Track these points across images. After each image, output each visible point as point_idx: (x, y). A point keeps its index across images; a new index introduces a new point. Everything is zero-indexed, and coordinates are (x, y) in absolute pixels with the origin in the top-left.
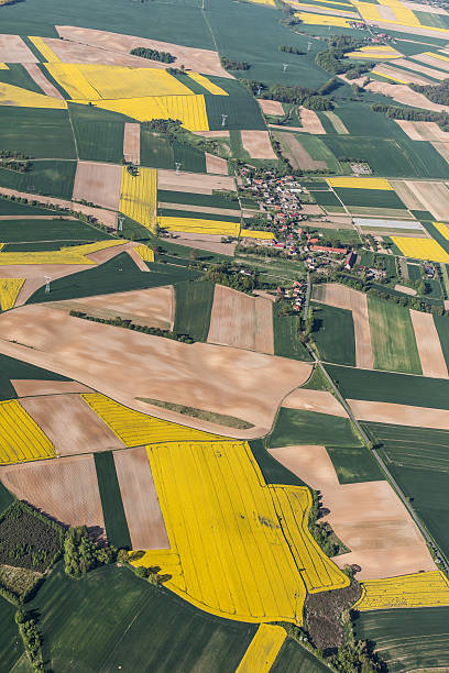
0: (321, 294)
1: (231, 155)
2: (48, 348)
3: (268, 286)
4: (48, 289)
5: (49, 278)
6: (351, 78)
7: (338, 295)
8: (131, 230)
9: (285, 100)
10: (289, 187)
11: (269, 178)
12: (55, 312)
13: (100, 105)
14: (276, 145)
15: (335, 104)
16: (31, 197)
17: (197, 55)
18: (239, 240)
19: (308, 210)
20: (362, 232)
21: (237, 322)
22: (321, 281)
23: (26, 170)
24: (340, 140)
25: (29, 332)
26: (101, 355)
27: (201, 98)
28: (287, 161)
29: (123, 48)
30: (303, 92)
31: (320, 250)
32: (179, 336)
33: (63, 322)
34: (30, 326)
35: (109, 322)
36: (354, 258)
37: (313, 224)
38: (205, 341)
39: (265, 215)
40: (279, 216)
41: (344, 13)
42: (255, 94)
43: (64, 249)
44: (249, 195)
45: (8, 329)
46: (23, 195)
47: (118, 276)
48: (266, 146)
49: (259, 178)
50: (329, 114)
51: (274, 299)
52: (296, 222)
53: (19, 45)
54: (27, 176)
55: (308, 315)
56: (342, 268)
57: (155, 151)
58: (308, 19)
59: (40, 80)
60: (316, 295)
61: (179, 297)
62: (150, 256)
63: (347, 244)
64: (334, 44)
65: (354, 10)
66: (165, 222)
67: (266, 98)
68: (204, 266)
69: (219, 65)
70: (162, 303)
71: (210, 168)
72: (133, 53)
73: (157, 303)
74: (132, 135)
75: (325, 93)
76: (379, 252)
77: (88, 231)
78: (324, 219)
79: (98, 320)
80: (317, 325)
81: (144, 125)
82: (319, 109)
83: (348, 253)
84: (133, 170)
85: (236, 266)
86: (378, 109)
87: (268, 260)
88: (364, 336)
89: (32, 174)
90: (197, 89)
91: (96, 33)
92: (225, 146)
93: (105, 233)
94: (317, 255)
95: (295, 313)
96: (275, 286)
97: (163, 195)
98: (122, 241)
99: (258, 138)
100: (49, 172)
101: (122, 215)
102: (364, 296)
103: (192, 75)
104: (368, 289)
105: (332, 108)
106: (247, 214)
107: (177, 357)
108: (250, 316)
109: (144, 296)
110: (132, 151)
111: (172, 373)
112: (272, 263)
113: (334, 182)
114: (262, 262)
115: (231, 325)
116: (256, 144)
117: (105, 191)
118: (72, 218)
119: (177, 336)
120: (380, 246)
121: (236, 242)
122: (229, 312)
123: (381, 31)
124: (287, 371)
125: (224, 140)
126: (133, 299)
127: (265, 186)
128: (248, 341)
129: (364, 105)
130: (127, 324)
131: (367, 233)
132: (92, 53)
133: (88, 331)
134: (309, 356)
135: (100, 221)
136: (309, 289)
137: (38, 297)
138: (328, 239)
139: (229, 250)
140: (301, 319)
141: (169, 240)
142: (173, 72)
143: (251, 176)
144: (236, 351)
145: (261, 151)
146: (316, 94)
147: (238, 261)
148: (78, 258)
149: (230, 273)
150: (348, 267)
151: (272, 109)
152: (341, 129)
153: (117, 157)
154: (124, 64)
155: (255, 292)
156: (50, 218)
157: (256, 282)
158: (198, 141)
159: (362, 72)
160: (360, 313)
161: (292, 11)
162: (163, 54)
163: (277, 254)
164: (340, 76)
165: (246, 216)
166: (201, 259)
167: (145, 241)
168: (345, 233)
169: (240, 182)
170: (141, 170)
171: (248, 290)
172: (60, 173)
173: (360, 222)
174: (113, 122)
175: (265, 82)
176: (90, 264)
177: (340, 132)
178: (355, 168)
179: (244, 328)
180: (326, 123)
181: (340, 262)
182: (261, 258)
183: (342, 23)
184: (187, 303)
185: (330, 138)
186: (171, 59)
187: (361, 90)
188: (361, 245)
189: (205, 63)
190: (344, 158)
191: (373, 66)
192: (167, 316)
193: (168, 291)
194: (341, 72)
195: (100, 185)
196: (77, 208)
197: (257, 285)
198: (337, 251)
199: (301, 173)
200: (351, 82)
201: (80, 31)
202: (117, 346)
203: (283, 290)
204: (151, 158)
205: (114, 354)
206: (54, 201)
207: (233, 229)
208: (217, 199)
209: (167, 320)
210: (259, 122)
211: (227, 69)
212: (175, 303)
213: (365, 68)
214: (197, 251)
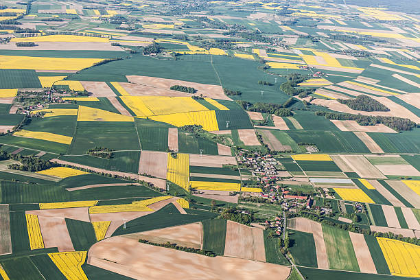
0: (293, 224)
1: (232, 144)
2: (126, 263)
3: (260, 221)
4: (125, 227)
5: (126, 220)
6: (302, 97)
7: (303, 225)
8: (174, 190)
9: (263, 111)
10: (269, 161)
11: (256, 156)
12: (129, 240)
13: (153, 118)
14: (260, 137)
15: (293, 112)
16: (113, 173)
17: (209, 88)
18: (241, 193)
19: (281, 174)
20: (315, 186)
21: (242, 243)
22: (292, 216)
23: (110, 157)
24: (298, 133)
25: (114, 253)
26: (159, 266)
27: (213, 112)
28: (267, 146)
29: (167, 87)
30: (274, 106)
31: (291, 197)
32: (206, 252)
33: (135, 246)
34: (114, 249)
35: (163, 246)
36: (312, 202)
37: (285, 183)
38: (222, 255)
39: (255, 178)
40: (264, 179)
41: (295, 61)
42: (246, 109)
43: (134, 203)
44: (245, 167)
45: (101, 252)
46: (109, 172)
47: (168, 217)
48: (253, 138)
49: (250, 156)
50: (290, 118)
51: (264, 228)
52: (274, 182)
53: (105, 87)
54: (112, 161)
55: (285, 237)
56: (305, 208)
57: (187, 143)
58: (274, 65)
59: (117, 106)
60: (290, 225)
61: (205, 228)
62: (186, 204)
63: (308, 193)
64: (291, 79)
65: (301, 59)
66: (195, 184)
67: (252, 110)
68: (220, 210)
69: (223, 93)
70: (195, 233)
71: (220, 152)
72: (172, 88)
73: (192, 233)
74: (173, 135)
75: (287, 106)
76: (327, 197)
77: (148, 192)
78: (291, 179)
79: (156, 245)
80: (292, 243)
81: (180, 129)
82: (284, 116)
83: (308, 199)
84: (174, 155)
85: (239, 209)
86: (319, 114)
87: (259, 205)
88: (321, 249)
89: (114, 159)
90: (210, 107)
91: (150, 78)
92: (229, 139)
93: (159, 193)
94: (289, 201)
95: (277, 236)
96: (264, 220)
97: (193, 169)
98: (169, 197)
99: (249, 133)
100: (124, 158)
101: (168, 181)
102: (319, 225)
103: (207, 99)
104: (322, 220)
105: (292, 115)
106: (245, 178)
107: (205, 265)
108: (249, 239)
109: (184, 229)
110: (173, 144)
111: (203, 275)
112: (261, 207)
113: (296, 158)
114: (255, 206)
115: (238, 245)
116: (248, 137)
117: (158, 168)
118: (138, 184)
119: (205, 253)
120: (327, 194)
121: (238, 195)
122: (236, 237)
123: (318, 70)
124: (275, 272)
125: (228, 136)
126: (177, 231)
127: (254, 161)
128: (250, 254)
129: (311, 112)
130: (174, 246)
131: (318, 186)
132: (148, 90)
133: (150, 251)
134: (288, 262)
135: (155, 186)
136: (285, 221)
137: (119, 232)
138: (295, 191)
139: (235, 200)
140: (281, 240)
141: (198, 195)
142: (196, 98)
143: (246, 155)
144: (242, 261)
145: (251, 141)
146: (282, 107)
147: (241, 206)
148: (143, 208)
149: (236, 213)
150: (308, 207)
151: (256, 117)
152: (298, 126)
153: (165, 148)
154: (166, 95)
155: (252, 224)
156: (125, 184)
157: (252, 218)
158: (212, 137)
159: (308, 94)
160: (318, 235)
161: (265, 62)
162: (190, 89)
163: (264, 201)
164: (295, 97)
165: (243, 179)
166: (218, 206)
167: (183, 196)
168: (305, 187)
169: (239, 159)
170: (179, 155)
171: (248, 222)
172: (131, 158)
173: (313, 180)
174: (161, 128)
175: (250, 102)
176: (150, 211)
177: (297, 128)
178: (308, 149)
179: (247, 246)
180: (289, 124)
181: (303, 205)
182: (254, 204)
183: (295, 67)
184: (210, 232)
185: (292, 132)
186: (195, 91)
187: (308, 104)
188: (316, 194)
189: (215, 92)
190: (301, 143)
191: (315, 90)
192: (198, 240)
193: (198, 226)
194: (295, 94)
195: (155, 164)
196: (141, 178)
197: (253, 220)
198: (301, 198)
199: (275, 153)
200: (302, 100)
201: (141, 78)
202: (169, 260)
203: (269, 222)
204: (185, 148)
205: (167, 265)
206: (127, 175)
207: (236, 187)
208: (226, 170)
209: (199, 242)
210: (249, 125)
211: (228, 95)
212: (203, 232)
213: (310, 91)
214: (215, 201)
